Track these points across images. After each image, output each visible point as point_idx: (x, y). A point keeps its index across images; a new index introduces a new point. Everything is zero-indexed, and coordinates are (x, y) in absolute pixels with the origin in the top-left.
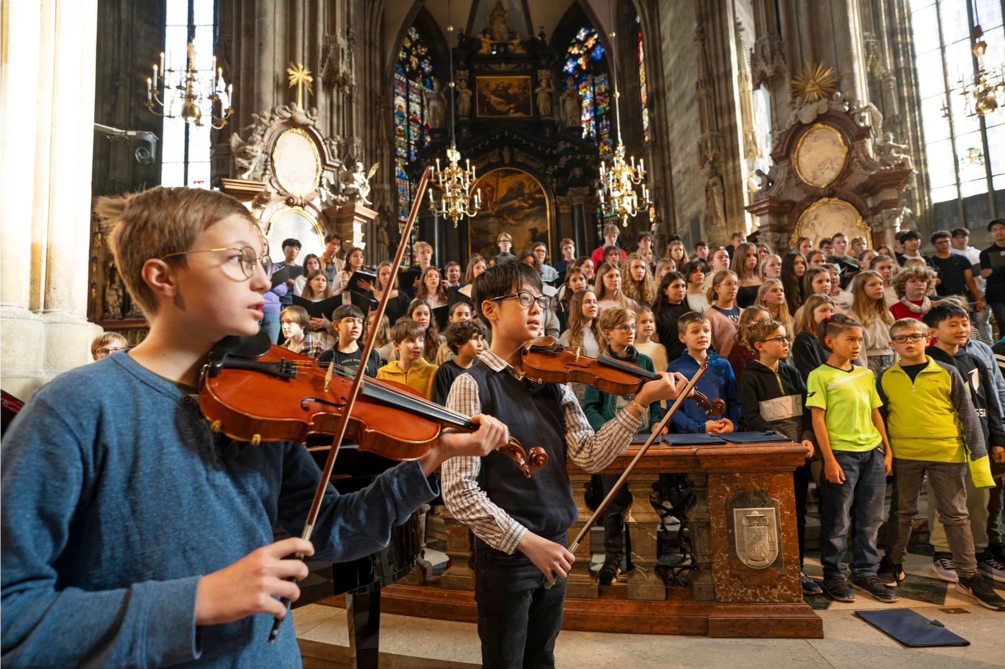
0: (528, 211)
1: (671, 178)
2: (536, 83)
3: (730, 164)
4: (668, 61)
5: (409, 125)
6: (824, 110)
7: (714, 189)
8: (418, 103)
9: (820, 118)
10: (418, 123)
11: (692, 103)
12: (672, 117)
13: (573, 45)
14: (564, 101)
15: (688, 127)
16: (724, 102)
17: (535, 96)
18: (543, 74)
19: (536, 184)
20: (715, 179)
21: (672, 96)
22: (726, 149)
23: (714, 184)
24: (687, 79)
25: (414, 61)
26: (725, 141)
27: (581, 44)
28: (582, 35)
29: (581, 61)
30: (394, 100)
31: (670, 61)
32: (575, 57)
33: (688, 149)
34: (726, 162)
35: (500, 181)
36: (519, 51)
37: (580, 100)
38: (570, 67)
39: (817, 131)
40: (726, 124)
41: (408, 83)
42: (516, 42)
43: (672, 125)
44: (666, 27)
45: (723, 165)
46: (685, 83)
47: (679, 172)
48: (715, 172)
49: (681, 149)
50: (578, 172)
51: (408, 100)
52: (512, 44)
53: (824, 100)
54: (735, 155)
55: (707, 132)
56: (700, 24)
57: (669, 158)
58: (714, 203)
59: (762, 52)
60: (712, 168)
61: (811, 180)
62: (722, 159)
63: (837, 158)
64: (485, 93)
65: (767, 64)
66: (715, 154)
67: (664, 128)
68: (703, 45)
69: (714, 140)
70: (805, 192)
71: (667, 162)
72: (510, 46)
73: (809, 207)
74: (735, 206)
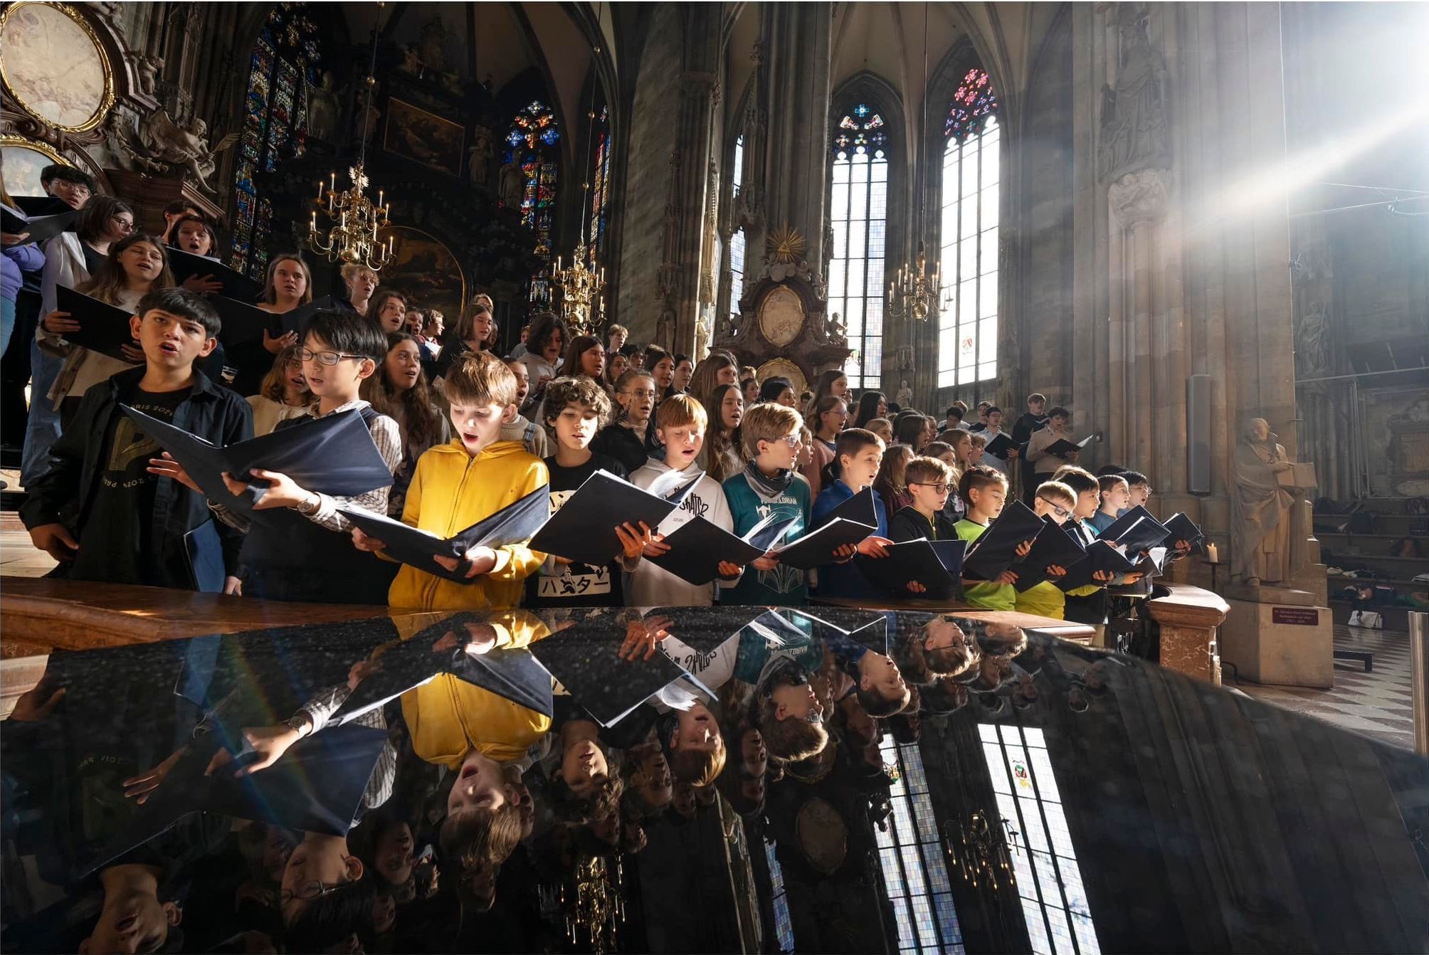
0: (437, 291)
1: (617, 301)
2: (472, 140)
3: (686, 302)
4: (634, 175)
5: (269, 120)
6: (791, 274)
7: (667, 323)
8: (289, 96)
9: (788, 281)
10: (286, 123)
11: (654, 227)
12: (628, 236)
13: (522, 116)
14: (504, 176)
15: (645, 252)
16: (689, 238)
17: (468, 155)
18: (482, 132)
19: (452, 262)
20: (668, 313)
21: (632, 215)
22: (684, 286)
23: (668, 319)
24: (652, 201)
25: (293, 36)
26: (684, 278)
27: (532, 119)
28: (535, 108)
29: (528, 137)
30: (249, 74)
31: (635, 178)
32: (523, 131)
33: (642, 275)
34: (682, 299)
35: (404, 244)
36: (455, 90)
37: (525, 180)
38: (514, 138)
39: (782, 292)
40: (688, 261)
41: (277, 60)
42: (453, 77)
43: (628, 245)
44: (636, 138)
45: (679, 302)
46: (649, 205)
47: (627, 297)
48: (669, 306)
49: (634, 273)
50: (509, 263)
51: (274, 85)
52: (448, 78)
53: (793, 265)
54: (692, 296)
55: (669, 264)
56: (678, 148)
57: (619, 280)
58: (665, 338)
59: (747, 197)
60: (667, 302)
61: (771, 337)
62: (679, 295)
63: (795, 322)
64: (400, 124)
65: (750, 211)
66: (673, 288)
67: (618, 245)
68: (678, 171)
69: (674, 273)
70: (764, 348)
71: (615, 282)
72: (444, 79)
73: (765, 362)
74: (684, 346)
